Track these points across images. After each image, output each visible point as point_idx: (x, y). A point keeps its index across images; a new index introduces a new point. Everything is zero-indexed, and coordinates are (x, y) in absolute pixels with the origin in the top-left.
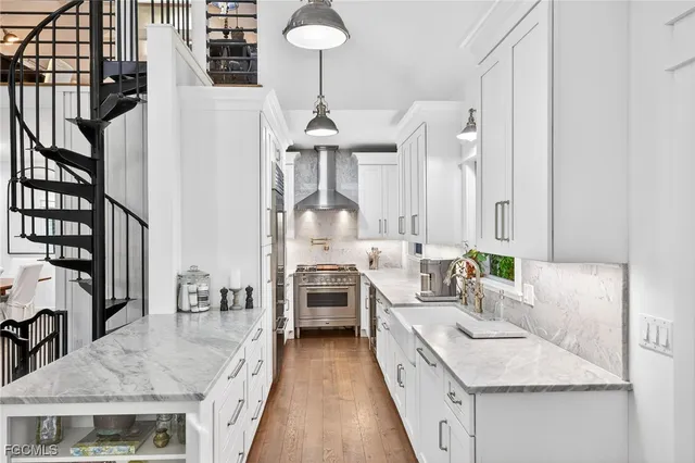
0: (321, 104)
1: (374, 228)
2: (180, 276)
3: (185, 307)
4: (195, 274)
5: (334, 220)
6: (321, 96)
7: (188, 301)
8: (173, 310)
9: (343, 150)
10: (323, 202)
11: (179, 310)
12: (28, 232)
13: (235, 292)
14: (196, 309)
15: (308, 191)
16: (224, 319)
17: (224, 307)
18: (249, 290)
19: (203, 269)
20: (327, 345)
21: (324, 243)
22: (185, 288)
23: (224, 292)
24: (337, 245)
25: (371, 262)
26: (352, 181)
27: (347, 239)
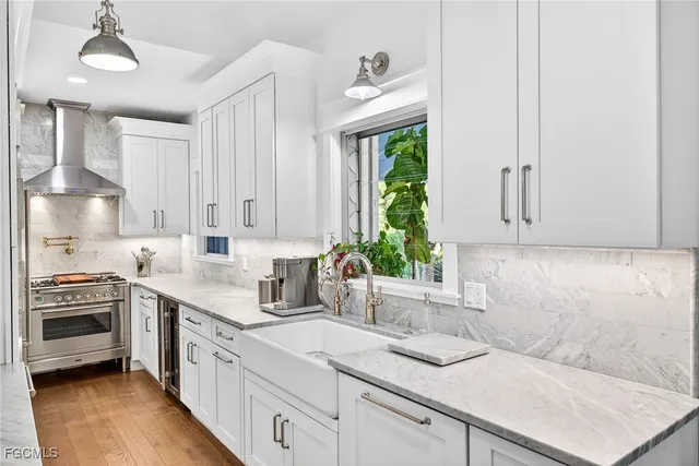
0: (108, 15)
1: (146, 221)
5: (81, 210)
9: (95, 112)
15: (36, 167)
21: (66, 243)
24: (86, 247)
25: (140, 267)
26: (111, 158)
27: (102, 237)
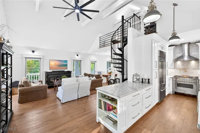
0: (174, 33)
2: (134, 75)
3: (134, 81)
4: (137, 75)
5: (189, 63)
6: (174, 30)
7: (135, 80)
8: (132, 81)
10: (186, 58)
11: (133, 81)
12: (114, 66)
13: (145, 79)
14: (136, 82)
15: (178, 56)
16: (142, 85)
17: (142, 82)
18: (149, 79)
19: (138, 74)
20: (183, 98)
21: (185, 70)
22: (134, 77)
23: (142, 79)
24: (190, 71)
26: (197, 52)
